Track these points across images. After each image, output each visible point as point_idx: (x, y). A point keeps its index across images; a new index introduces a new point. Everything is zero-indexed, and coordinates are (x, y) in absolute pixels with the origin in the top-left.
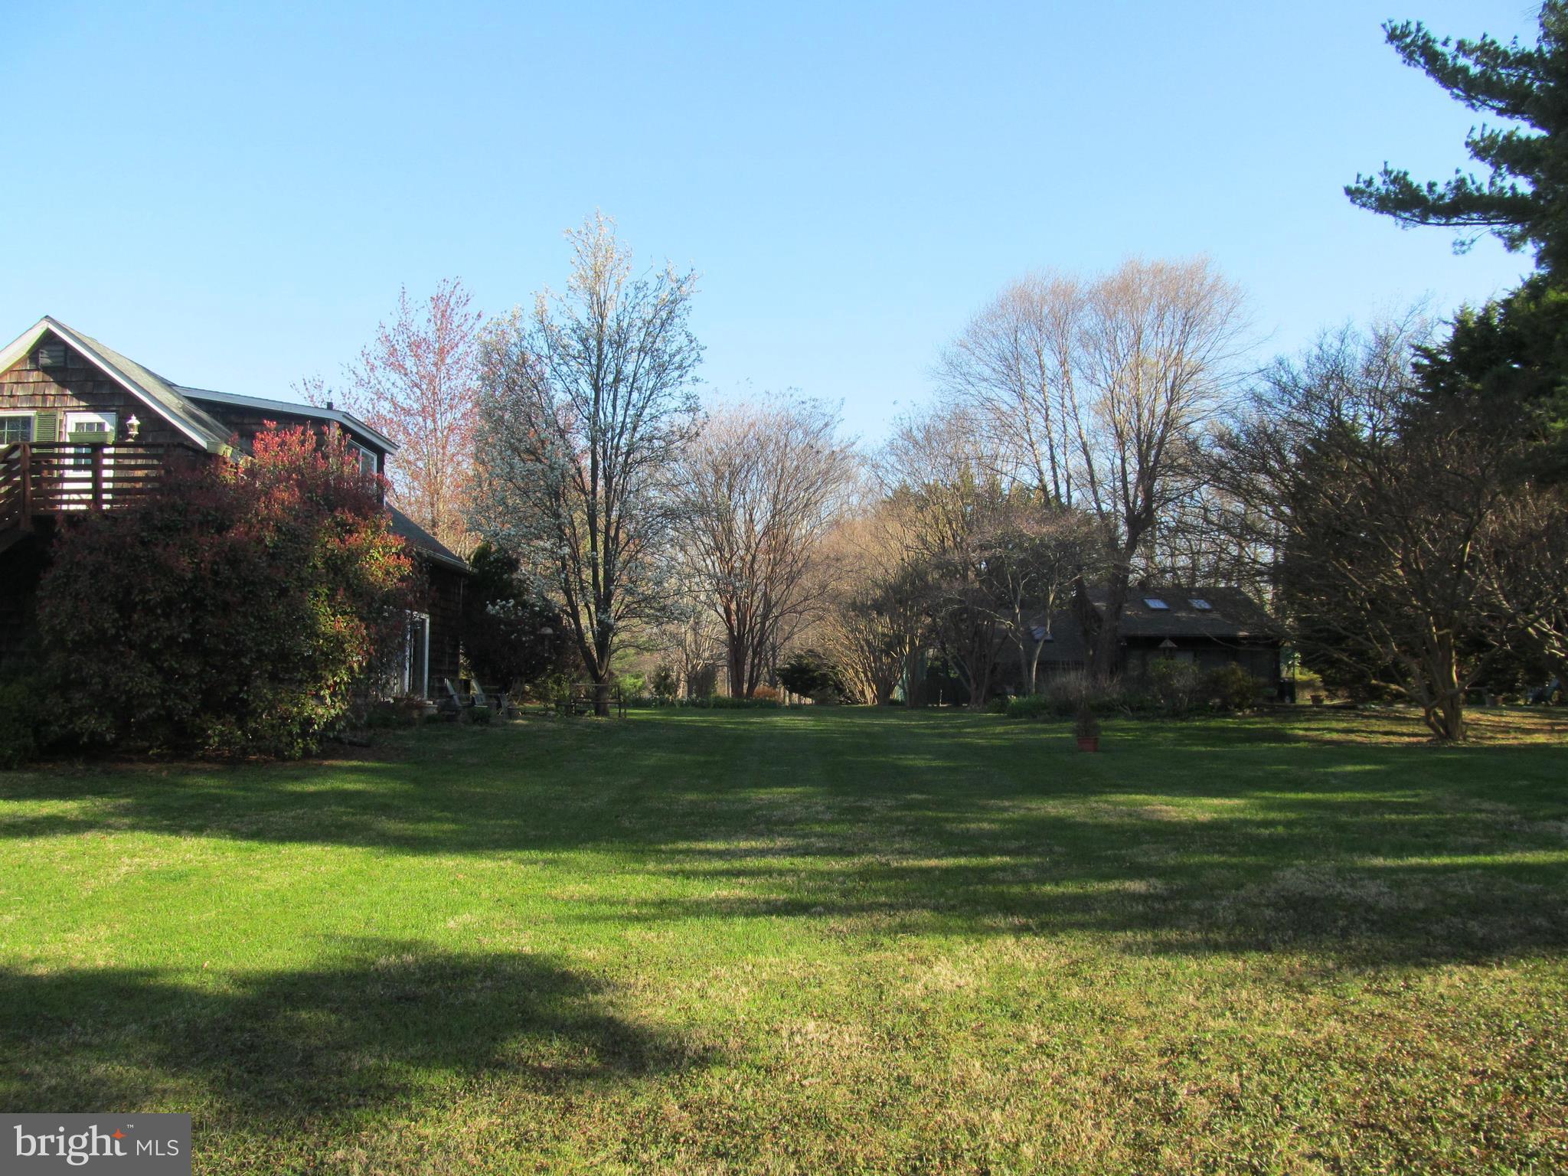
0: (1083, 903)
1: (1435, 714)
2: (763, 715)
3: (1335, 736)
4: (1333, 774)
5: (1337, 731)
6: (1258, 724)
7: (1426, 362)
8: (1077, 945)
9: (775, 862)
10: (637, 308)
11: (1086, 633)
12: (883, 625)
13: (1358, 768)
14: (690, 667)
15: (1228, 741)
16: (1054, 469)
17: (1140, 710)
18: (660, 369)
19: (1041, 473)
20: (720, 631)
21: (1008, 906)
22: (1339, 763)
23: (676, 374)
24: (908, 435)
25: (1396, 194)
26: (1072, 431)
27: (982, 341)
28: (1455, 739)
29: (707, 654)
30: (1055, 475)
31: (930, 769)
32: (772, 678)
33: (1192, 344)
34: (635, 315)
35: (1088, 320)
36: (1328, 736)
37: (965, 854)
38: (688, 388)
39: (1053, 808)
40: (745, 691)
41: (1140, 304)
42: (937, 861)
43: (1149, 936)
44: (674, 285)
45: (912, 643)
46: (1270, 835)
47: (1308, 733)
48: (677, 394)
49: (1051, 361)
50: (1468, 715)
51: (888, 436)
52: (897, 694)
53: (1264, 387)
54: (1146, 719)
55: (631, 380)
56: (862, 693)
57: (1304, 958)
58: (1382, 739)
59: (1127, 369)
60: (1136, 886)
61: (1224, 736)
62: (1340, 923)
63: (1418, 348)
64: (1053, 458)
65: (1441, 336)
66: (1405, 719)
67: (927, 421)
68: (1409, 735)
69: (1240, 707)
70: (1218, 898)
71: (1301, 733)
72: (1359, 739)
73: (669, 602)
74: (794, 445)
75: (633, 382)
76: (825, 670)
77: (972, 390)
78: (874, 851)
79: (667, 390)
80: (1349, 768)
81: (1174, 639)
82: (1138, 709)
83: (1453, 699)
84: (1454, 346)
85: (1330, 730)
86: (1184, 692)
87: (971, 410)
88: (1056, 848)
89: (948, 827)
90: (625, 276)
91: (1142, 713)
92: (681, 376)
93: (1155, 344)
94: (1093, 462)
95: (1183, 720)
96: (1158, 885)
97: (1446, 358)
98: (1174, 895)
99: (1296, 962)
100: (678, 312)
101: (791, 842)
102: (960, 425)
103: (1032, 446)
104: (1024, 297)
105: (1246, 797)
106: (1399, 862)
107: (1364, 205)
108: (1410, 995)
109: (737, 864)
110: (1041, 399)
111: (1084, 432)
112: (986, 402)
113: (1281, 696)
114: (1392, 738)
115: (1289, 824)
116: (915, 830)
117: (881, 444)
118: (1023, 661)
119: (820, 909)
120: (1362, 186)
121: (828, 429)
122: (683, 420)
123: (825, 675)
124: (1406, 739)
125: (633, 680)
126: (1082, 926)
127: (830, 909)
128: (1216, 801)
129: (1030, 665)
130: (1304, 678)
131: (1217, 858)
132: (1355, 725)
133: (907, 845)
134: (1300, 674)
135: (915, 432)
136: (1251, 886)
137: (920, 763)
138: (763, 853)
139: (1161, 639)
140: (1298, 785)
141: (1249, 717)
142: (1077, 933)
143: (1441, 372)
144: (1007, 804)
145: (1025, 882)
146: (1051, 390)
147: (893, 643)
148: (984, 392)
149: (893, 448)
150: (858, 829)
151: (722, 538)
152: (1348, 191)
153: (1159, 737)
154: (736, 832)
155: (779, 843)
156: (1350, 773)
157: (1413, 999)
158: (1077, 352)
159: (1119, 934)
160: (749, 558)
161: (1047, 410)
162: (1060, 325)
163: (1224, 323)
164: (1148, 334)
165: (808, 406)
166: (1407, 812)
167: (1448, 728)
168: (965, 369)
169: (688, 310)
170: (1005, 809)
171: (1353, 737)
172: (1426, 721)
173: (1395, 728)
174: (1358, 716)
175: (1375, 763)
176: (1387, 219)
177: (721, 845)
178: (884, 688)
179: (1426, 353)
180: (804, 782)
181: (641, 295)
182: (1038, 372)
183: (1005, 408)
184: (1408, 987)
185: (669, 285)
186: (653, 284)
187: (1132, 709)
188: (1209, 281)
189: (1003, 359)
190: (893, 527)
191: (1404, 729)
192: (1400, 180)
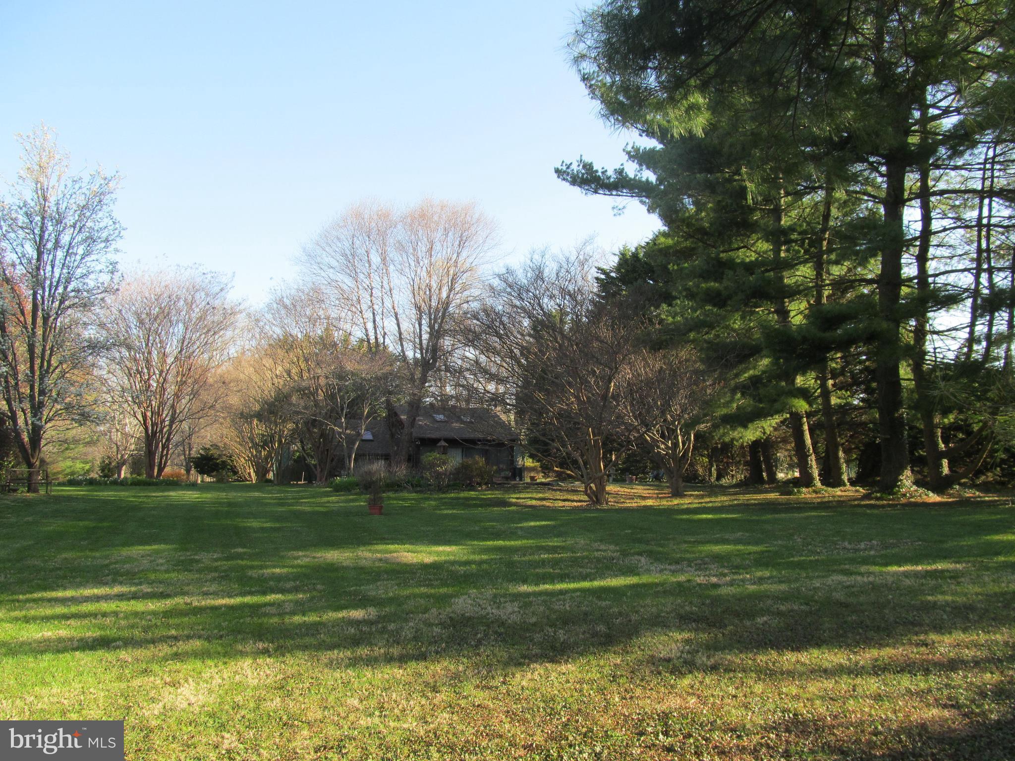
0: (313, 629)
1: (591, 488)
2: (163, 491)
3: (534, 502)
4: (521, 528)
5: (536, 499)
6: (490, 495)
7: (603, 277)
8: (295, 663)
9: (105, 606)
10: (74, 196)
11: (392, 436)
12: (259, 429)
13: (538, 523)
14: (119, 456)
15: (469, 506)
16: (375, 328)
17: (418, 486)
18: (91, 240)
19: (366, 330)
20: (139, 432)
21: (260, 634)
22: (527, 520)
23: (103, 245)
24: (280, 302)
25: (583, 174)
26: (388, 304)
27: (330, 242)
28: (601, 504)
29: (133, 447)
30: (376, 333)
31: (263, 529)
32: (187, 464)
33: (464, 254)
34: (72, 201)
35: (400, 233)
36: (530, 503)
37: (251, 593)
38: (112, 257)
39: (333, 555)
40: (155, 474)
41: (433, 225)
42: (228, 600)
43: (349, 653)
44: (102, 182)
45: (280, 442)
46: (465, 572)
47: (519, 501)
48: (103, 260)
49: (376, 259)
50: (610, 488)
51: (267, 300)
52: (271, 476)
53: (496, 282)
54: (420, 492)
55: (66, 248)
56: (249, 474)
57: (446, 664)
58: (561, 504)
59: (424, 268)
60: (357, 614)
61: (466, 503)
62: (479, 636)
63: (599, 269)
64: (374, 321)
65: (612, 262)
66: (577, 491)
67: (293, 292)
68: (576, 501)
69: (480, 484)
70: (406, 620)
71: (514, 500)
72: (548, 504)
73: (87, 410)
74: (198, 302)
75: (69, 249)
76: (224, 458)
77: (323, 274)
78: (184, 594)
79: (93, 257)
80: (532, 524)
81: (446, 440)
82: (417, 486)
83: (601, 478)
84: (618, 269)
85: (531, 498)
86: (445, 475)
87: (323, 287)
88: (319, 587)
89: (250, 573)
90: (64, 172)
91: (418, 489)
92: (105, 247)
93: (441, 253)
94: (401, 326)
95: (444, 493)
96: (372, 612)
97: (613, 274)
98: (380, 619)
99: (438, 668)
100: (105, 201)
101: (124, 589)
102: (316, 297)
103: (361, 312)
104: (358, 215)
105: (462, 544)
106: (536, 589)
107: (564, 179)
108: (503, 689)
109: (74, 609)
110: (368, 283)
111: (396, 305)
112: (331, 283)
113: (514, 477)
114: (567, 503)
115: (481, 563)
116: (224, 577)
117: (262, 306)
118: (346, 454)
119: (120, 643)
120: (564, 168)
121: (223, 293)
122: (105, 278)
123: (224, 462)
124: (575, 504)
125: (82, 465)
126: (305, 648)
127: (129, 643)
128: (441, 548)
129: (350, 457)
130: (532, 465)
131: (423, 590)
132: (547, 495)
133: (213, 588)
134: (529, 463)
135: (285, 300)
136: (434, 611)
137: (255, 524)
138: (98, 598)
139: (438, 440)
140: (497, 536)
141: (486, 490)
142: (299, 654)
143: (612, 283)
144: (300, 553)
145: (281, 615)
146: (375, 277)
147: (266, 442)
148: (331, 275)
149: (269, 307)
150: (183, 576)
151: (143, 364)
152: (557, 171)
153: (426, 504)
154: (87, 582)
155: (117, 589)
156: (531, 527)
157: (505, 691)
158: (392, 254)
159: (329, 652)
160: (161, 380)
161: (371, 289)
162: (382, 234)
163: (484, 242)
164: (437, 247)
165: (209, 276)
166: (556, 552)
167: (597, 497)
168: (319, 260)
169: (114, 201)
170: (297, 558)
171: (544, 503)
172: (586, 493)
173: (569, 497)
174: (549, 489)
175: (548, 520)
176: (576, 190)
177: (69, 593)
178: (261, 472)
179: (603, 271)
180: (165, 541)
181: (77, 186)
182: (367, 265)
183: (345, 287)
184: (504, 683)
185: (99, 181)
186: (86, 179)
187: (412, 485)
188: (476, 216)
189: (344, 255)
190: (268, 362)
191: (575, 498)
192: (588, 167)
